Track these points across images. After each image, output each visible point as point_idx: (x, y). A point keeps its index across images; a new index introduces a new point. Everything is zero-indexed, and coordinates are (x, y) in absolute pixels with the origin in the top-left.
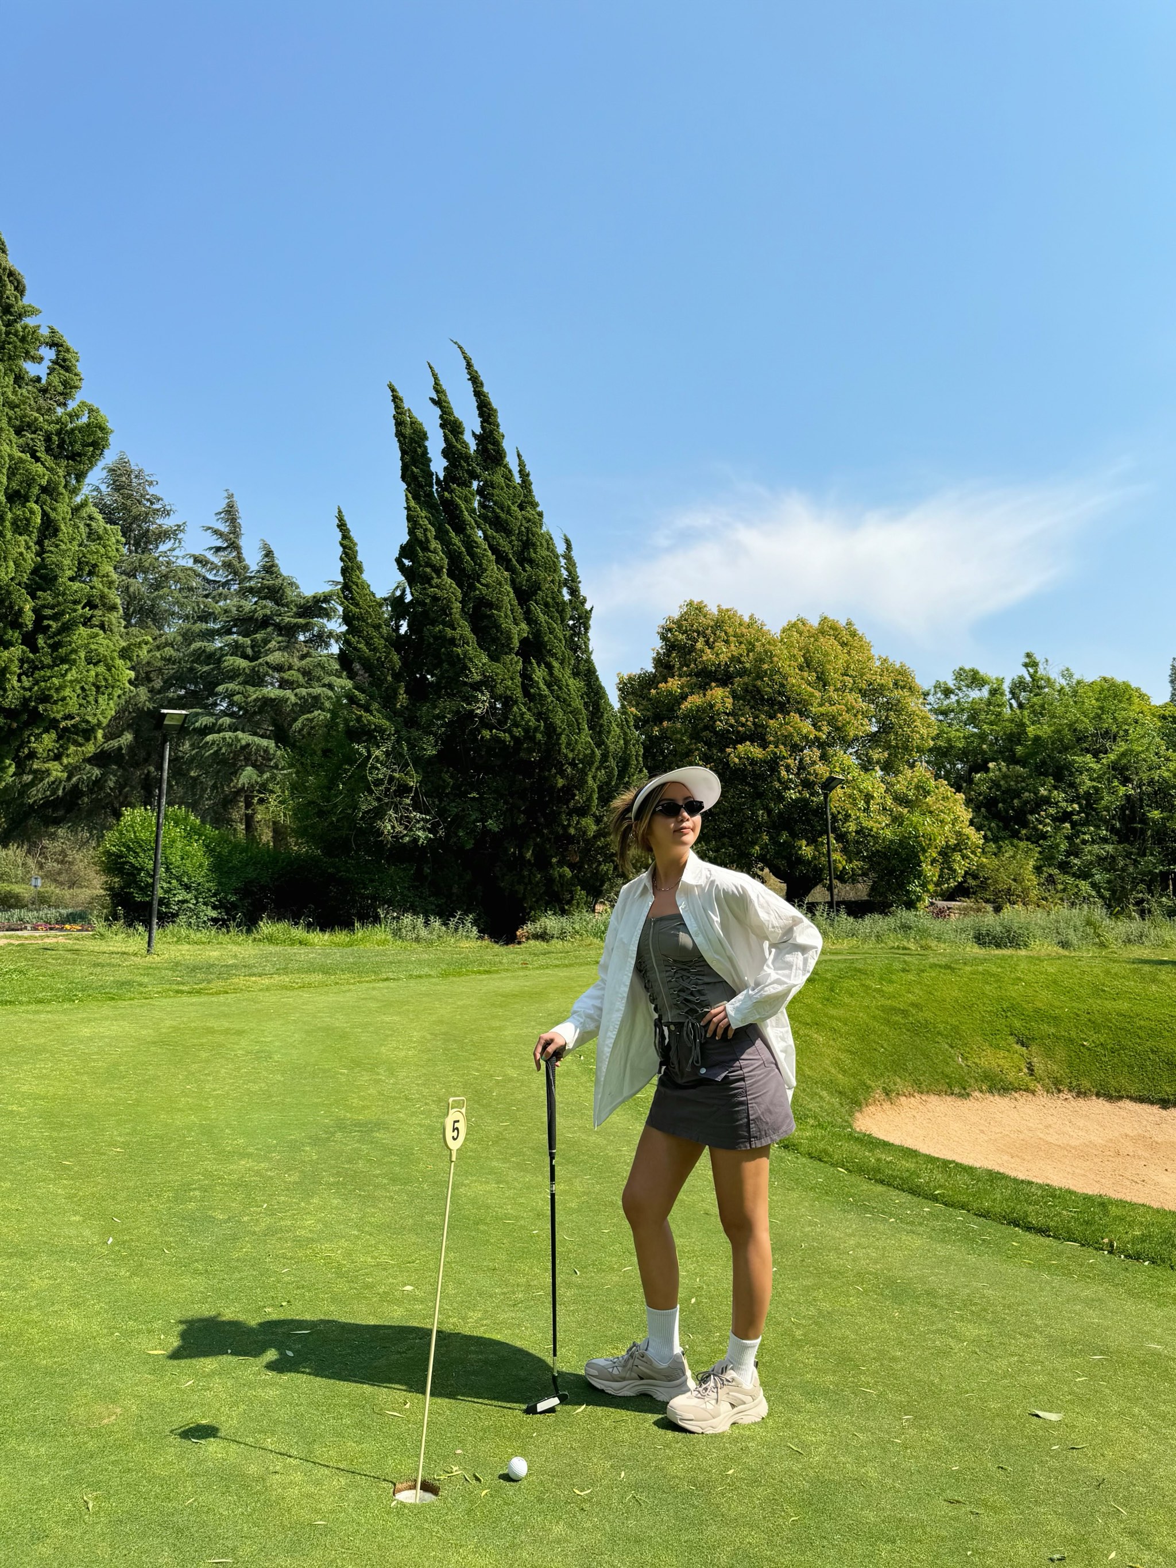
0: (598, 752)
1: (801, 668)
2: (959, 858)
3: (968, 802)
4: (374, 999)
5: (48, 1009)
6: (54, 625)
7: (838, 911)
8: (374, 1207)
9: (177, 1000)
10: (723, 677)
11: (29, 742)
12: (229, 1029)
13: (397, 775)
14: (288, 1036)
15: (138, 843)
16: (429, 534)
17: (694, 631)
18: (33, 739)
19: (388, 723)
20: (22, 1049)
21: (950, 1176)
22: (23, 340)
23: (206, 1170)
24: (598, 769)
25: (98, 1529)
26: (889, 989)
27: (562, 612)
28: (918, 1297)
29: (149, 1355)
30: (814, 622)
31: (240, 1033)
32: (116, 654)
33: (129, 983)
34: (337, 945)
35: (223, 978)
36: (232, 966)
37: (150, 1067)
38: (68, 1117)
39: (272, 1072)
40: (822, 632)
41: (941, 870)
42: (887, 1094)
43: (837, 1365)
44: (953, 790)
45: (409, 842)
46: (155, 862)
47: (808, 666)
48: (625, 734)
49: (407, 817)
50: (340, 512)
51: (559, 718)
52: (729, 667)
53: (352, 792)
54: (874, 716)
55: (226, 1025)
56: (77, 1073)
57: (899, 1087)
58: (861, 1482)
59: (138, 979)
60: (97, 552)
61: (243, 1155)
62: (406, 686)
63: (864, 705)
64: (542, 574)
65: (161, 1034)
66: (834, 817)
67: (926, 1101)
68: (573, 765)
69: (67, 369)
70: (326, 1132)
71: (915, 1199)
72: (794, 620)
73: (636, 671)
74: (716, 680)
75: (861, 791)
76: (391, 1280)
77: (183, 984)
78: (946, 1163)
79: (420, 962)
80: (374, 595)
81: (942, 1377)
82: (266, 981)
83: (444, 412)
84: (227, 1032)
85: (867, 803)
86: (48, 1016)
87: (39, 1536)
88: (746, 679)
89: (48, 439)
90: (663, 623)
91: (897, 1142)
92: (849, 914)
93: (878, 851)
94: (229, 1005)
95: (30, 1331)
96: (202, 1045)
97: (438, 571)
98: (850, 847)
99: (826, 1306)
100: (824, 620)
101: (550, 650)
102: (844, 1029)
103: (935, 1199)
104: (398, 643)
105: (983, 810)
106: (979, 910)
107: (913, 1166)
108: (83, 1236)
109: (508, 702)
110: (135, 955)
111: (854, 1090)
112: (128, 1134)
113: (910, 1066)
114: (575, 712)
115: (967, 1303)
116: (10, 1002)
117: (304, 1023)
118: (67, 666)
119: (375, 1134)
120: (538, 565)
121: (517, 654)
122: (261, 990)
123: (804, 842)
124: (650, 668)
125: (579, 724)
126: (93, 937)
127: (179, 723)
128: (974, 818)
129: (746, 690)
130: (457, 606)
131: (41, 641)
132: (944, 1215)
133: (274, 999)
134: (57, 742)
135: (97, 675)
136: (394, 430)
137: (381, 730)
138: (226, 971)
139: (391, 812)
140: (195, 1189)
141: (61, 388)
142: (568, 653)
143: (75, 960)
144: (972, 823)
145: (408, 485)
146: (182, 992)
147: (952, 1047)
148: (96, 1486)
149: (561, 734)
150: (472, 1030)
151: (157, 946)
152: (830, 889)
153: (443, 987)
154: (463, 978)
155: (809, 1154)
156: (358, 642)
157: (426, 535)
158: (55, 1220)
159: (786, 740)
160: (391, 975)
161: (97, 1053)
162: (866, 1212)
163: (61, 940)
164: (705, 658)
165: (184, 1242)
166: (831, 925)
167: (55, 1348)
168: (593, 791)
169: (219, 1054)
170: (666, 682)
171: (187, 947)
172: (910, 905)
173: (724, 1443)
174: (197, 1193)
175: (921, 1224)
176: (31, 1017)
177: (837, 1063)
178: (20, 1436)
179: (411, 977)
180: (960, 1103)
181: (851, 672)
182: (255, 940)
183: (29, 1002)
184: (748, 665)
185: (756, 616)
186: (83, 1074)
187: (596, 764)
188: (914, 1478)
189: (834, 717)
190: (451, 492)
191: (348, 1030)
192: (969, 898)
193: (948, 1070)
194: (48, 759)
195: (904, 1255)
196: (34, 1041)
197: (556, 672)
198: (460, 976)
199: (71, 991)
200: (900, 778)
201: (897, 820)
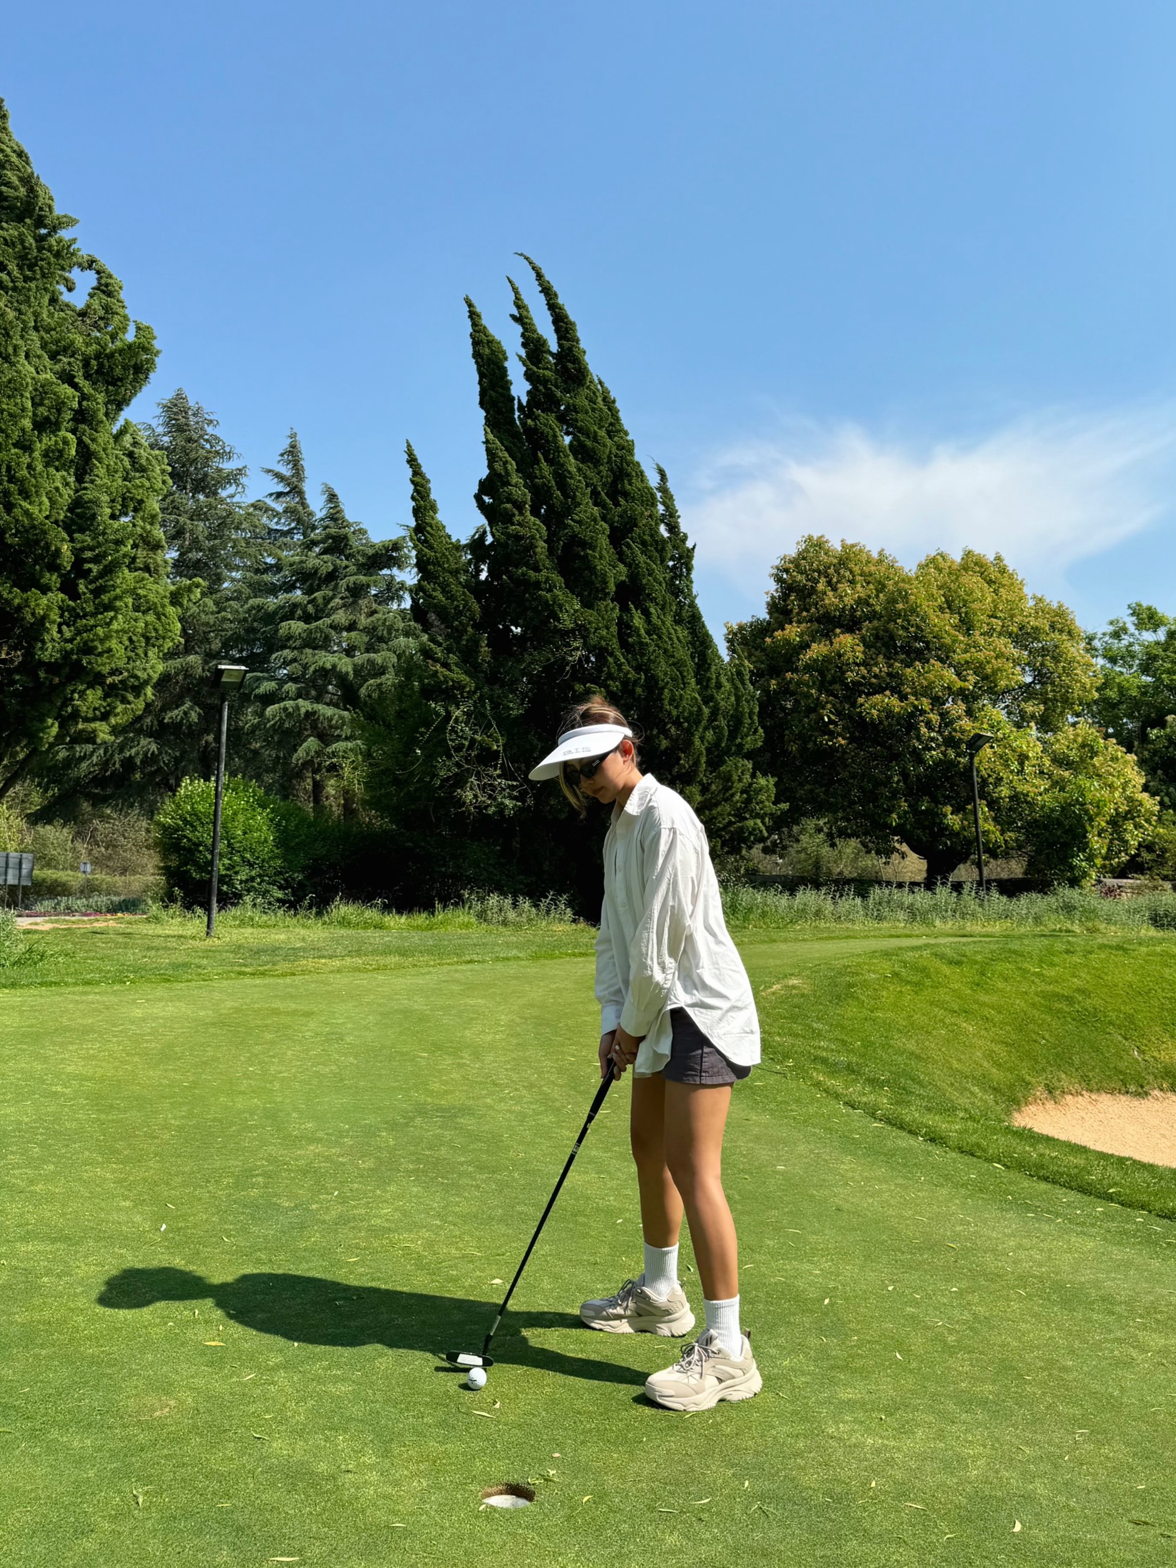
0: (706, 711)
1: (941, 609)
2: (1131, 827)
3: (1141, 763)
4: (457, 982)
5: (97, 990)
6: (95, 569)
7: (988, 889)
8: (458, 1195)
9: (240, 981)
10: (851, 625)
11: (72, 699)
12: (297, 1010)
13: (478, 737)
14: (362, 1018)
15: (196, 815)
16: (509, 467)
17: (814, 571)
18: (76, 696)
19: (468, 679)
20: (67, 1029)
21: (1126, 1174)
22: (58, 255)
23: (270, 1155)
24: (706, 728)
25: (149, 1524)
26: (1050, 973)
27: (661, 551)
28: (1092, 1303)
29: (207, 1346)
30: (956, 556)
31: (309, 1014)
32: (167, 601)
33: (186, 965)
34: (418, 928)
35: (289, 961)
36: (299, 949)
37: (209, 1049)
38: (117, 1099)
39: (345, 1055)
40: (965, 567)
41: (1111, 841)
42: (1050, 1092)
43: (997, 1373)
44: (1124, 750)
45: (494, 813)
46: (214, 838)
47: (949, 608)
48: (736, 688)
49: (491, 785)
50: (409, 446)
51: (662, 669)
52: (855, 611)
53: (429, 758)
54: (1028, 664)
55: (293, 1006)
56: (128, 1054)
57: (1065, 1084)
58: (1028, 1498)
59: (197, 961)
60: (142, 486)
61: (313, 1140)
62: (488, 638)
63: (1016, 652)
64: (639, 509)
65: (221, 1015)
66: (984, 782)
67: (1096, 1101)
68: (677, 723)
69: (109, 294)
70: (404, 1118)
71: (1085, 1197)
72: (933, 554)
73: (746, 619)
74: (841, 626)
75: (1014, 751)
76: (478, 1273)
77: (245, 966)
78: (1121, 1161)
79: (508, 945)
80: (449, 537)
81: (1123, 1390)
82: (337, 963)
83: (525, 330)
84: (294, 1013)
85: (1021, 764)
86: (97, 996)
87: (84, 1531)
88: (876, 623)
89: (86, 364)
90: (777, 562)
91: (1063, 1137)
92: (1001, 893)
93: (1036, 821)
94: (296, 987)
95: (75, 1318)
96: (266, 1026)
97: (519, 506)
98: (1004, 817)
99: (981, 1310)
100: (968, 554)
101: (649, 595)
102: (998, 1018)
103: (1110, 1198)
104: (478, 589)
105: (1160, 772)
106: (1155, 888)
107: (1082, 1162)
108: (133, 1222)
109: (602, 653)
110: (194, 938)
111: (1012, 1086)
112: (183, 1117)
113: (1076, 1059)
114: (678, 665)
115: (1151, 1310)
116: (55, 983)
117: (379, 1005)
118: (112, 614)
119: (458, 1120)
120: (633, 498)
121: (613, 600)
122: (331, 972)
123: (949, 809)
124: (763, 615)
125: (683, 677)
126: (148, 921)
127: (239, 680)
128: (1147, 782)
129: (877, 637)
130: (541, 546)
131: (82, 588)
132: (1121, 1216)
133: (345, 981)
134: (105, 700)
135: (147, 624)
136: (470, 350)
137: (461, 687)
138: (293, 954)
139: (473, 779)
140: (257, 1175)
141: (102, 313)
142: (669, 597)
143: (126, 944)
144: (1146, 788)
145: (487, 411)
146: (244, 974)
147: (1126, 1039)
148: (147, 1480)
149: (663, 688)
150: (567, 1014)
151: (217, 928)
152: (979, 865)
153: (534, 970)
154: (555, 961)
155: (959, 1148)
156: (434, 590)
157: (506, 469)
158: (103, 1204)
159: (925, 691)
160: (475, 957)
161: (149, 1034)
162: (1028, 1211)
163: (111, 923)
164: (827, 601)
165: (244, 1230)
166: (981, 906)
167: (102, 1336)
168: (701, 754)
169: (284, 1035)
170: (783, 629)
171: (250, 930)
172: (1074, 882)
173: (865, 1454)
174: (260, 1179)
175: (1093, 1225)
176: (77, 998)
177: (990, 1055)
178: (64, 1427)
179: (497, 959)
180: (1136, 1103)
181: (999, 614)
182: (324, 923)
183: (76, 984)
184: (878, 608)
185: (887, 552)
186: (134, 1055)
187: (704, 723)
188: (1092, 1496)
189: (981, 664)
190: (535, 418)
191: (428, 1012)
192: (1143, 874)
193: (1122, 1065)
194: (94, 719)
195: (1074, 1258)
196: (80, 1021)
197: (654, 619)
198: (552, 959)
199: (121, 972)
200: (1060, 736)
201: (1059, 784)
